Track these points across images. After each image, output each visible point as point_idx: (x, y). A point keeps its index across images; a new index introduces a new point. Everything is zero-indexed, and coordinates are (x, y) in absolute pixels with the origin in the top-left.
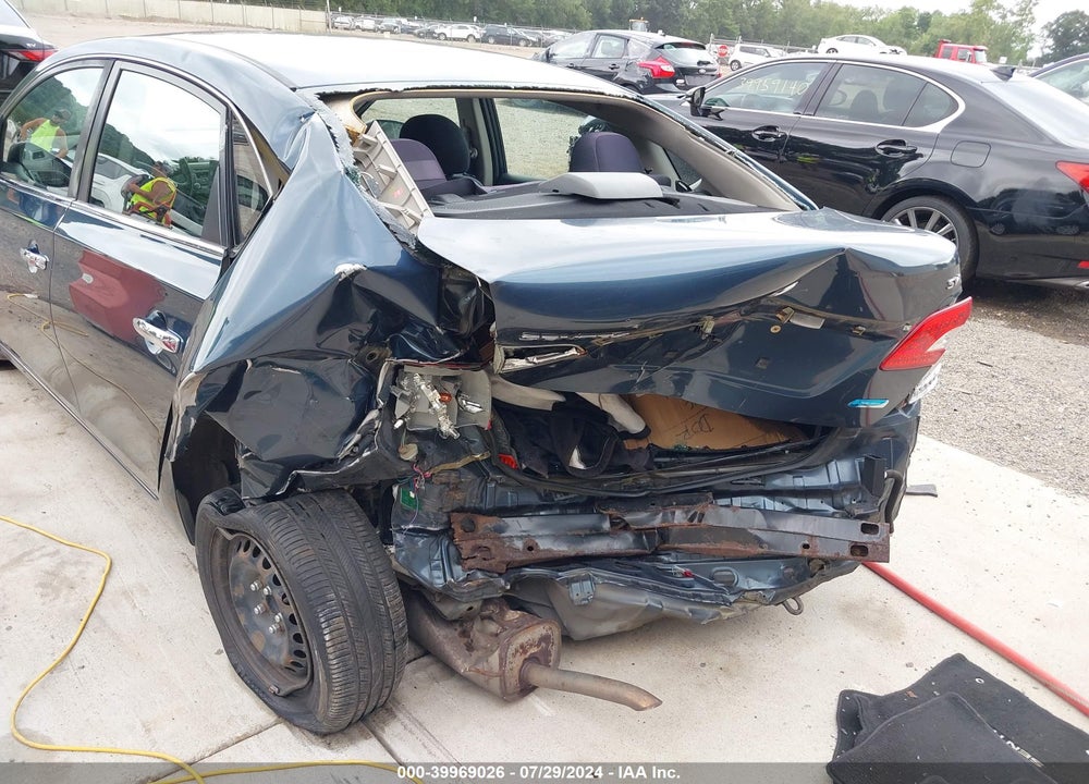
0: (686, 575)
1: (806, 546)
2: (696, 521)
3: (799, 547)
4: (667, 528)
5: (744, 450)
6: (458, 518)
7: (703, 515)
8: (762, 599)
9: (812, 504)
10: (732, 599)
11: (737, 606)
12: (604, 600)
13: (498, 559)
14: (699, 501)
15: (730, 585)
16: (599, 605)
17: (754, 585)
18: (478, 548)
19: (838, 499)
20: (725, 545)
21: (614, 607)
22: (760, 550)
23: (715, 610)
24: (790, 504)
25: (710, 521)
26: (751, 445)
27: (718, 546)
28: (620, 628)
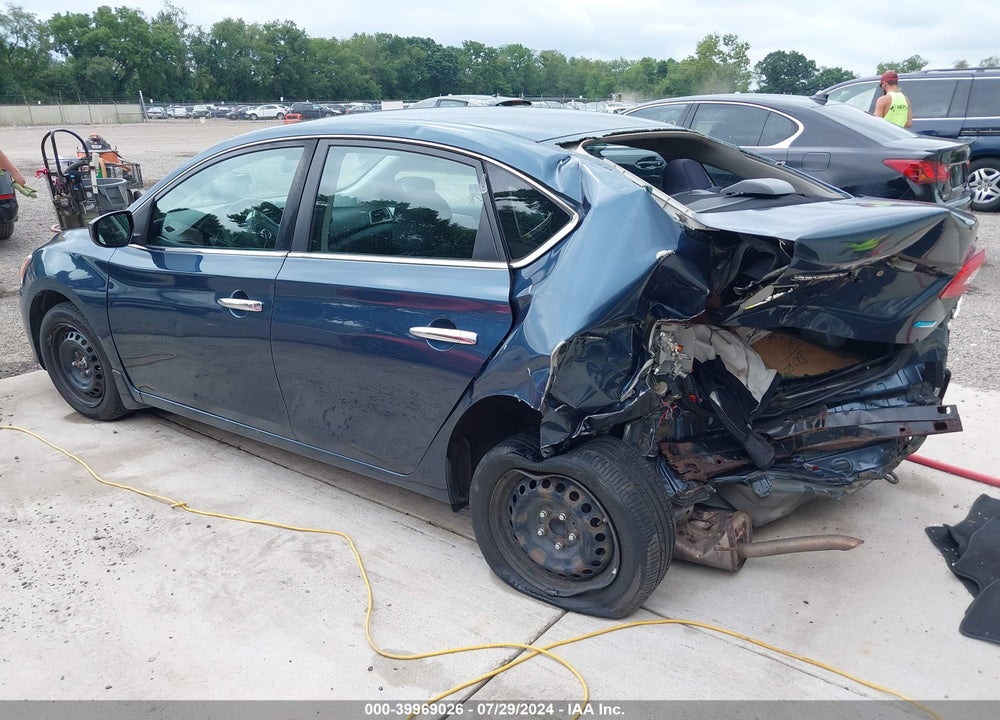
0: (815, 468)
1: (902, 430)
2: (821, 426)
3: (898, 430)
4: (800, 435)
5: (832, 373)
6: (664, 446)
7: (824, 422)
8: (873, 476)
9: (893, 401)
10: (850, 479)
11: (856, 484)
12: (777, 491)
13: (703, 471)
14: (818, 412)
15: (848, 469)
16: (775, 495)
17: (864, 466)
18: (688, 465)
19: (909, 396)
20: (843, 440)
21: (783, 496)
22: (871, 439)
23: (842, 489)
24: (876, 405)
25: (830, 424)
26: (835, 369)
27: (839, 441)
28: (783, 513)
